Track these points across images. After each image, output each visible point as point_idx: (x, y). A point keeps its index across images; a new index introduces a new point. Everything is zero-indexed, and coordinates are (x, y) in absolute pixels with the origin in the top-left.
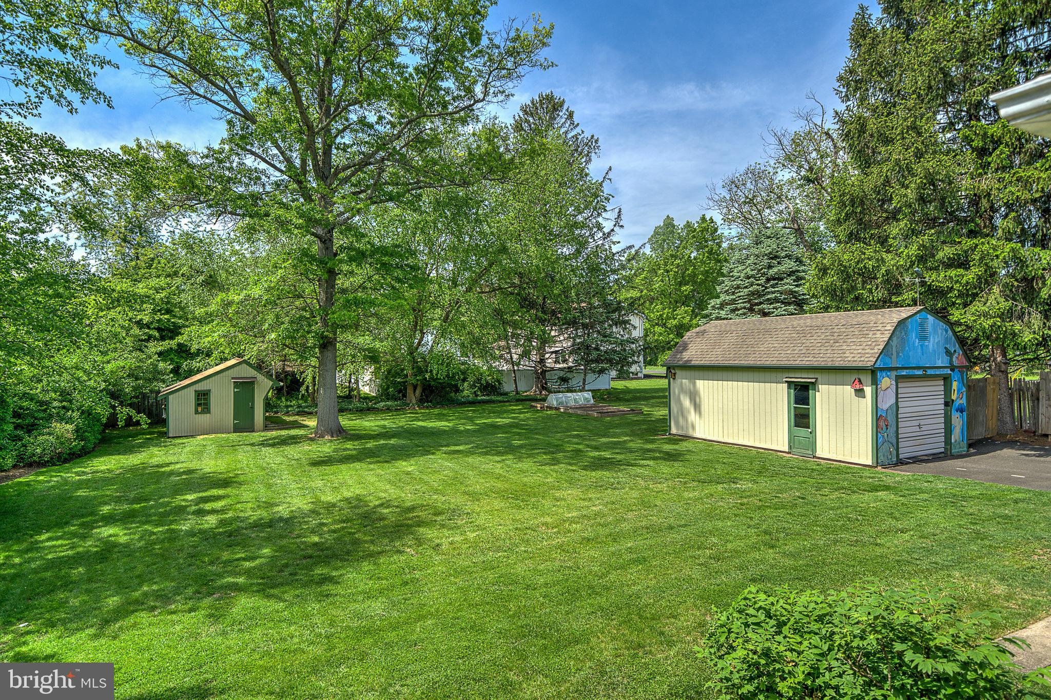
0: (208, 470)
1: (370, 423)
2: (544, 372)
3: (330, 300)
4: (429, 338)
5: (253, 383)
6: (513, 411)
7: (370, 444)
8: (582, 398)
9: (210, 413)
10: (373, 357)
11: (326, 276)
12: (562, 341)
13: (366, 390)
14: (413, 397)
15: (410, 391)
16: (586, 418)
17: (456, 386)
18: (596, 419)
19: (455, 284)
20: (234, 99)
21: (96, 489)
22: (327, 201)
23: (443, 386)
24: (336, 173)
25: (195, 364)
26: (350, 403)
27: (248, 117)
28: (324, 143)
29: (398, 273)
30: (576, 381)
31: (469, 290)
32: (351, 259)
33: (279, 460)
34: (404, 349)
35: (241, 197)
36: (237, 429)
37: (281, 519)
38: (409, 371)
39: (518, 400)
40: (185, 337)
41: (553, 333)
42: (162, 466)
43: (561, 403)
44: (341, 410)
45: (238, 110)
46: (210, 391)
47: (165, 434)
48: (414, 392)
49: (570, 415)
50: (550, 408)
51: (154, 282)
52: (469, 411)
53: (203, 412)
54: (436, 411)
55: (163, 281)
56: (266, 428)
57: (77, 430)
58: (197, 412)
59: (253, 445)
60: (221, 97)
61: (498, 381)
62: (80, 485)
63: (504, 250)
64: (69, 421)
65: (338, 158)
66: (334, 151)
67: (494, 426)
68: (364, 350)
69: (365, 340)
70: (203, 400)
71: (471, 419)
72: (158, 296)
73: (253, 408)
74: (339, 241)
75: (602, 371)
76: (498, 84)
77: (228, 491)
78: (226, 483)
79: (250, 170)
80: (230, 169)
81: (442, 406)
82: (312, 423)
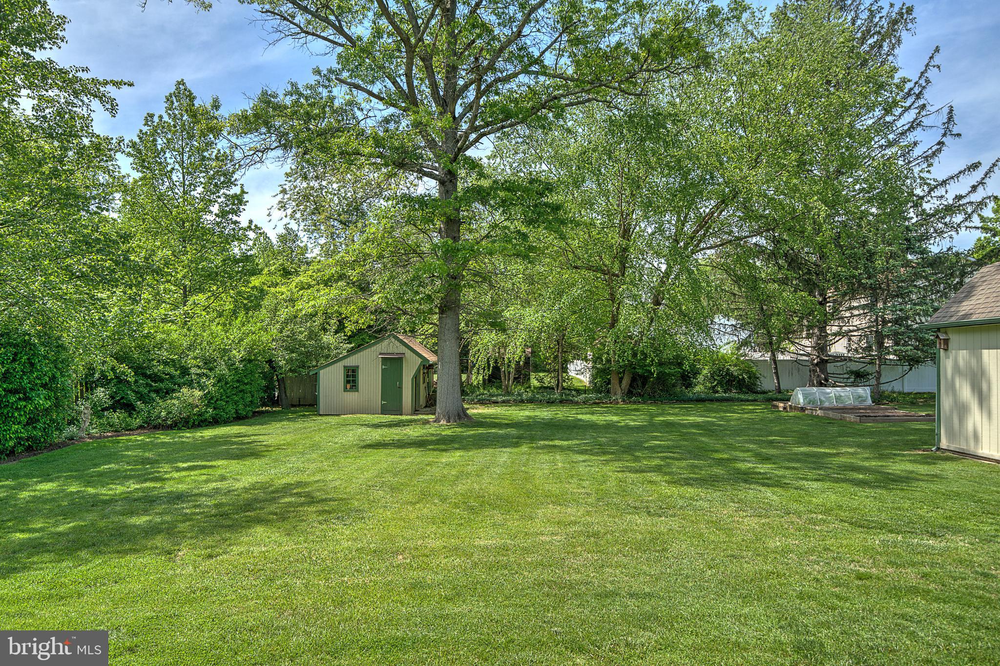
5: (401, 360)
8: (852, 396)
9: (358, 391)
14: (618, 389)
15: (614, 381)
36: (384, 411)
46: (358, 367)
48: (620, 382)
53: (351, 390)
56: (414, 412)
58: (345, 390)
61: (751, 373)
70: (351, 377)
73: (401, 388)
75: (915, 361)
81: (655, 402)
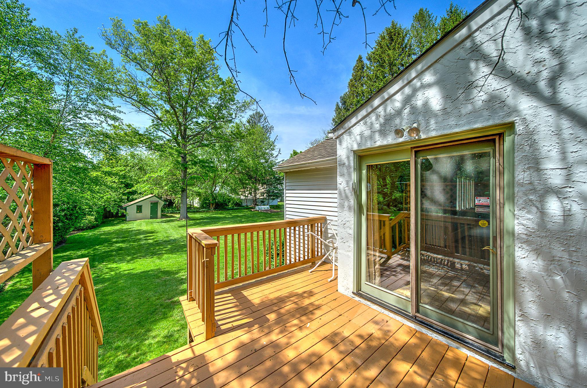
0: (144, 229)
1: (197, 216)
2: (256, 199)
3: (185, 176)
4: (218, 189)
5: (157, 203)
6: (245, 212)
7: (198, 221)
8: (266, 207)
9: (142, 213)
10: (199, 194)
11: (184, 169)
12: (262, 189)
13: (196, 205)
14: (212, 208)
15: (211, 205)
16: (266, 213)
17: (226, 204)
18: (269, 214)
19: (227, 171)
20: (155, 114)
21: (107, 236)
22: (185, 146)
23: (222, 204)
24: (188, 138)
25: (135, 197)
26: (190, 210)
27: (159, 119)
28: (184, 128)
29: (208, 169)
30: (266, 202)
31: (231, 173)
32: (192, 164)
33: (168, 226)
34: (209, 192)
35: (157, 145)
36: (151, 218)
37: (172, 240)
38: (211, 199)
39: (247, 208)
40: (135, 188)
41: (259, 187)
42: (128, 229)
43: (260, 209)
44: (188, 212)
45: (156, 117)
46: (141, 205)
47: (125, 220)
48: (213, 206)
49: (262, 212)
50: (256, 211)
51: (119, 168)
52: (231, 212)
53: (139, 212)
54: (220, 212)
55: (123, 168)
56: (162, 218)
57: (95, 218)
58: (137, 212)
59: (158, 222)
60: (149, 112)
61: (241, 202)
62: (101, 235)
63: (242, 161)
64: (92, 215)
65: (189, 133)
66: (187, 130)
67: (238, 216)
68: (196, 192)
69: (196, 189)
70: (139, 209)
71: (231, 214)
72: (121, 173)
73: (157, 211)
74: (188, 158)
75: (273, 199)
76: (239, 114)
77: (153, 234)
78: (152, 233)
79: (160, 137)
80: (153, 136)
81: (222, 210)
82: (178, 216)
